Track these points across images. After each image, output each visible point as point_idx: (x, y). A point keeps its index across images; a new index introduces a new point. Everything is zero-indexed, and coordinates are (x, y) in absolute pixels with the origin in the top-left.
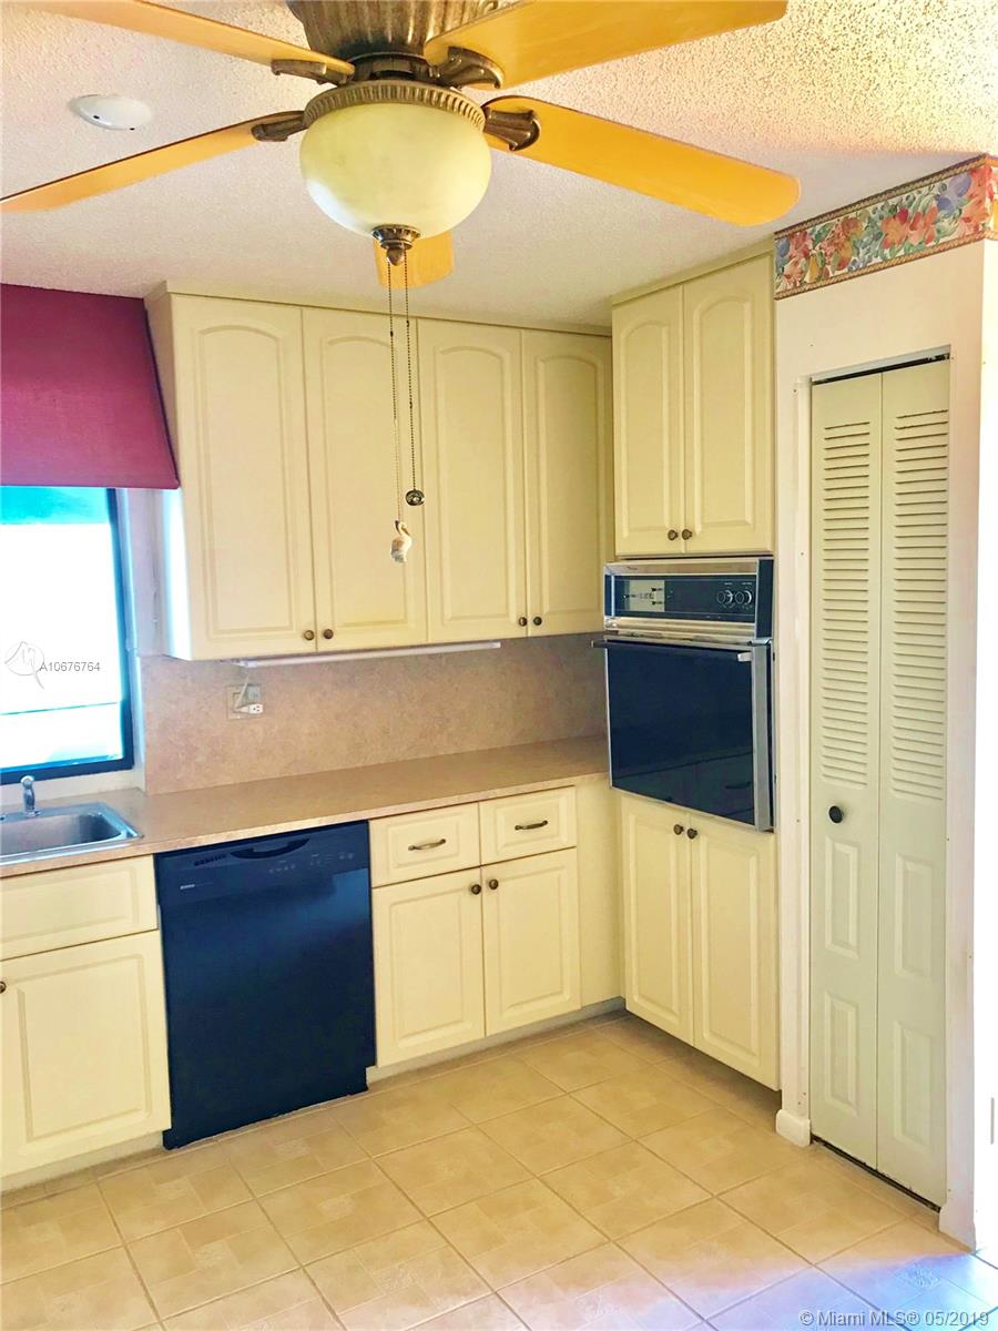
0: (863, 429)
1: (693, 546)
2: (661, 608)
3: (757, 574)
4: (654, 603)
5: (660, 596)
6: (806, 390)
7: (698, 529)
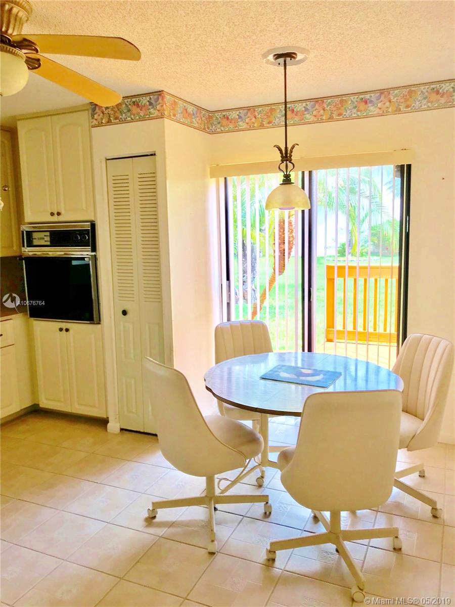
0: (127, 177)
1: (61, 219)
2: (49, 243)
3: (90, 228)
4: (45, 241)
5: (48, 239)
6: (105, 162)
7: (63, 212)
